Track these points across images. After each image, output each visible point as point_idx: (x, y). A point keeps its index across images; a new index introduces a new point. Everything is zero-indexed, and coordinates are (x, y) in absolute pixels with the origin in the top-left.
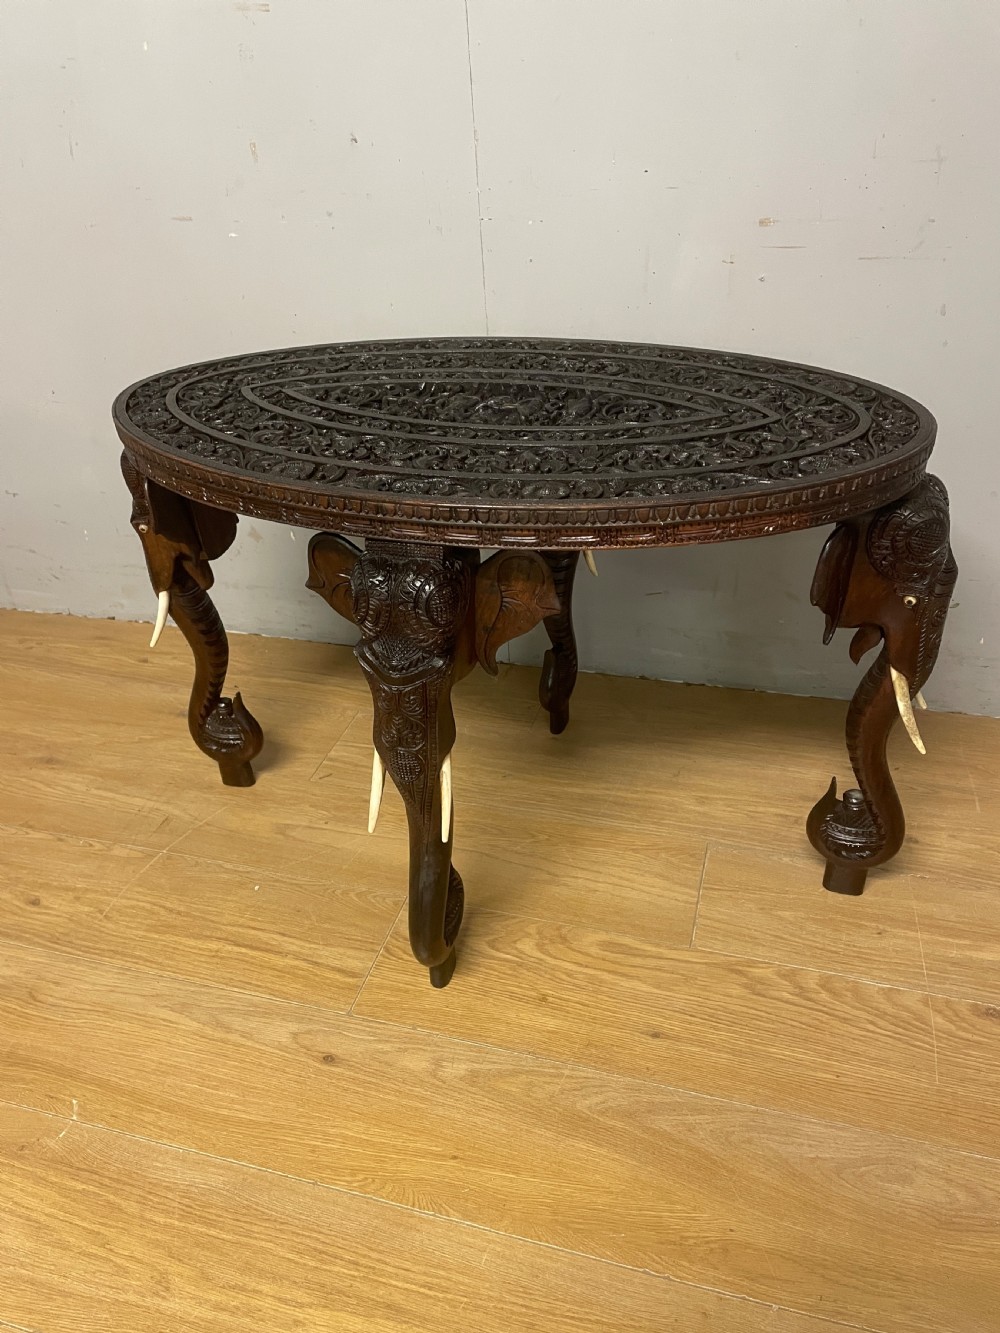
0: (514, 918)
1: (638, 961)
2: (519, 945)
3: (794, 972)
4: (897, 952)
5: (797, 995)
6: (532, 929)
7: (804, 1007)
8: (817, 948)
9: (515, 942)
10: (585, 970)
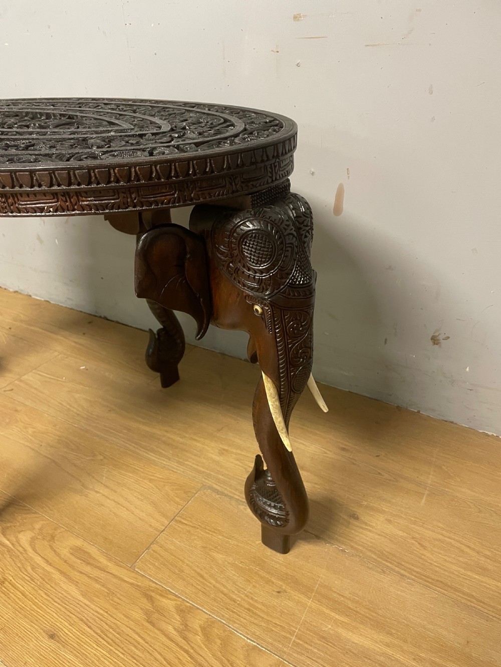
0: (36, 513)
1: (88, 569)
2: (20, 536)
3: (191, 609)
4: (282, 612)
5: (178, 631)
6: (37, 526)
7: (177, 645)
8: (222, 592)
9: (20, 532)
10: (49, 568)
